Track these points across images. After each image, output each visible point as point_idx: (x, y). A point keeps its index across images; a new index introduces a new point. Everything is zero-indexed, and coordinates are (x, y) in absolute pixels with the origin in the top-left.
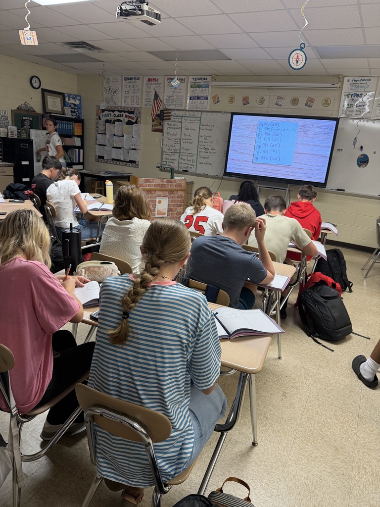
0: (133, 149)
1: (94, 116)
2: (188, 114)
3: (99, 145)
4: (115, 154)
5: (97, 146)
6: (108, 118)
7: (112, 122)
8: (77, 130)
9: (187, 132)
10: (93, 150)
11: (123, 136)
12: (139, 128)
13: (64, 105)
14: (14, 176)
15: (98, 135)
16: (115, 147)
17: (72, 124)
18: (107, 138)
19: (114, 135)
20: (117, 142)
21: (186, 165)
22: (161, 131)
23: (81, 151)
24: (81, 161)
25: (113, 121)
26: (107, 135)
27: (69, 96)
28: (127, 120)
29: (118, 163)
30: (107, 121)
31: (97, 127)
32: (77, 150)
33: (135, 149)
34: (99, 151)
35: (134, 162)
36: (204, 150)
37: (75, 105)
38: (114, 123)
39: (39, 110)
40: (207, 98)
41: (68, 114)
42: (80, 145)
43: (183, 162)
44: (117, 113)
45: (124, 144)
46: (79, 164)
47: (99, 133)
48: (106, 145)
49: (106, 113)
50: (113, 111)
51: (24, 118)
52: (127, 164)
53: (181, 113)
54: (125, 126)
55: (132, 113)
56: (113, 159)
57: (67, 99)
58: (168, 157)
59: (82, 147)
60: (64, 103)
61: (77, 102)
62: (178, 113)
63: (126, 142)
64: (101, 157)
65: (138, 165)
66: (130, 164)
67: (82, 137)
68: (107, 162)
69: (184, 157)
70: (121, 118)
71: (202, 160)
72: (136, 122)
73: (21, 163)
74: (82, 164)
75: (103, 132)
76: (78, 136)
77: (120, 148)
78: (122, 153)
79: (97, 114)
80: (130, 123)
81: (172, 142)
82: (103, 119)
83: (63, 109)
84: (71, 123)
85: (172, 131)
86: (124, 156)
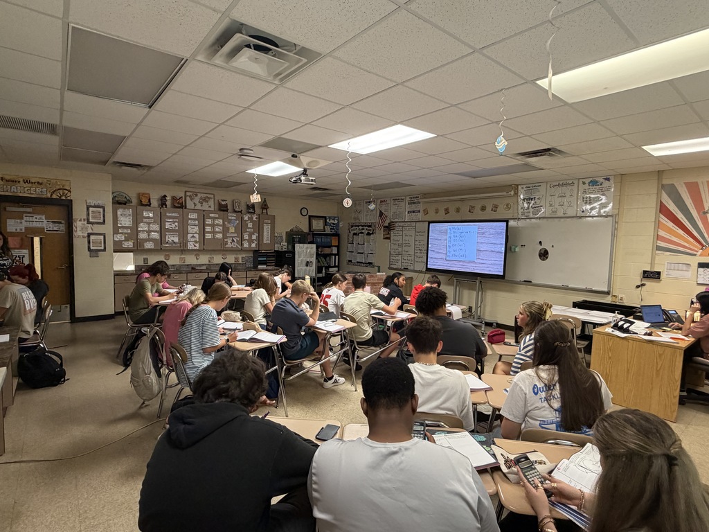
0: (370, 253)
1: (347, 231)
2: (407, 225)
3: (349, 252)
4: (360, 258)
5: (347, 253)
6: (355, 232)
8: (335, 242)
9: (407, 238)
10: (345, 256)
11: (364, 244)
12: (374, 237)
13: (326, 225)
15: (348, 245)
16: (359, 253)
18: (354, 247)
19: (359, 244)
20: (360, 249)
21: (407, 264)
22: (389, 238)
23: (337, 257)
24: (337, 264)
25: (358, 233)
26: (354, 244)
27: (330, 218)
28: (367, 232)
29: (361, 265)
30: (355, 234)
31: (348, 239)
32: (333, 257)
33: (372, 254)
34: (349, 256)
35: (371, 263)
36: (419, 252)
37: (334, 224)
38: (359, 235)
39: (306, 230)
40: (419, 211)
41: (328, 230)
42: (336, 252)
43: (405, 261)
44: (360, 227)
46: (335, 267)
47: (349, 243)
48: (353, 252)
49: (354, 227)
50: (358, 226)
51: (294, 236)
52: (367, 265)
53: (402, 224)
54: (366, 236)
55: (370, 226)
56: (358, 262)
57: (328, 221)
58: (394, 258)
59: (338, 254)
60: (326, 224)
61: (336, 222)
62: (400, 224)
63: (366, 249)
64: (350, 261)
65: (374, 266)
66: (369, 265)
67: (338, 247)
69: (405, 258)
70: (363, 231)
71: (417, 259)
72: (373, 233)
74: (338, 267)
75: (352, 242)
76: (335, 246)
77: (362, 253)
78: (363, 257)
79: (349, 229)
80: (369, 234)
81: (396, 247)
82: (352, 232)
83: (324, 228)
84: (330, 237)
85: (396, 238)
86: (365, 259)
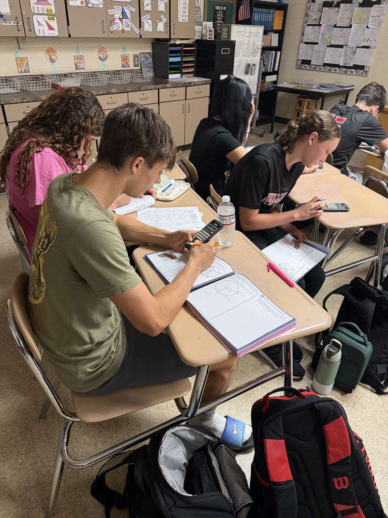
0: (363, 47)
3: (306, 43)
4: (332, 56)
5: (302, 45)
7: (334, 5)
8: (277, 26)
11: (351, 26)
12: (381, 11)
15: (306, 28)
16: (332, 46)
17: (273, 13)
18: (321, 32)
19: (335, 26)
20: (337, 37)
23: (279, 53)
24: (276, 69)
25: (335, 3)
26: (322, 27)
29: (333, 69)
30: (327, 4)
31: (307, 15)
32: (274, 52)
33: (368, 47)
34: (305, 52)
35: (362, 68)
38: (338, 5)
42: (277, 45)
45: (350, 39)
46: (273, 73)
47: (308, 25)
48: (317, 43)
51: (218, 8)
52: (349, 71)
54: (357, 10)
56: (325, 65)
59: (279, 48)
63: (353, 37)
64: (306, 62)
65: (366, 72)
66: (353, 70)
67: (281, 33)
68: (315, 69)
72: (378, 2)
73: (219, 78)
74: (276, 73)
75: (316, 22)
76: (275, 32)
77: (341, 46)
78: (343, 54)
80: (366, 4)
84: (271, 11)
86: (345, 58)
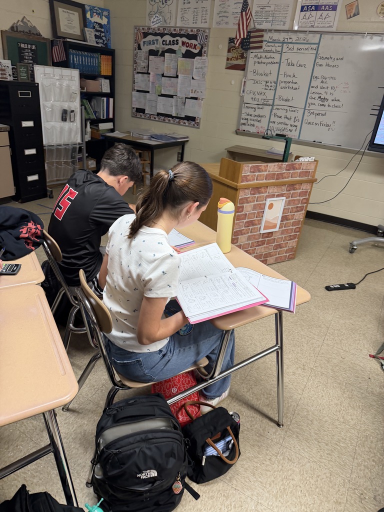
0: (192, 98)
1: (130, 44)
2: (294, 37)
3: (138, 91)
4: (163, 106)
5: (134, 93)
6: (153, 47)
7: (159, 54)
8: (105, 70)
9: (291, 70)
10: (128, 100)
11: (177, 77)
12: (204, 63)
13: (85, 26)
14: (11, 146)
15: (136, 76)
16: (162, 95)
17: (98, 58)
18: (151, 81)
19: (163, 75)
20: (166, 86)
21: (281, 126)
22: (242, 68)
23: (111, 100)
24: (111, 116)
25: (160, 52)
26: (151, 75)
27: (92, 9)
28: (184, 49)
29: (167, 119)
30: (152, 53)
31: (135, 63)
32: (105, 99)
33: (196, 99)
34: (138, 101)
35: (193, 119)
36: (318, 102)
37: (100, 25)
38: (163, 55)
39: (45, 32)
40: (334, 8)
41: (91, 41)
42: (109, 91)
43: (277, 120)
44: (168, 38)
45: (179, 89)
46: (108, 120)
47: (138, 73)
48: (148, 92)
49: (150, 38)
50: (162, 35)
51: (22, 46)
52: (182, 122)
53: (281, 37)
54: (181, 60)
55: (194, 37)
56: (159, 114)
57: (88, 15)
58: (251, 111)
59: (111, 95)
60: (85, 23)
61: (104, 21)
62: (276, 36)
63: (181, 87)
64: (141, 111)
65: (198, 124)
66: (186, 121)
67: (112, 79)
68: (149, 118)
69: (279, 113)
70: (174, 47)
71: (312, 118)
72: (200, 54)
73: (21, 124)
74: (112, 120)
75: (145, 70)
76: (106, 77)
77: (171, 96)
78: (174, 104)
79: (136, 41)
80: (189, 55)
81: (260, 88)
82: (146, 49)
83: (83, 32)
84: (96, 55)
85: (261, 68)
86: (177, 109)
